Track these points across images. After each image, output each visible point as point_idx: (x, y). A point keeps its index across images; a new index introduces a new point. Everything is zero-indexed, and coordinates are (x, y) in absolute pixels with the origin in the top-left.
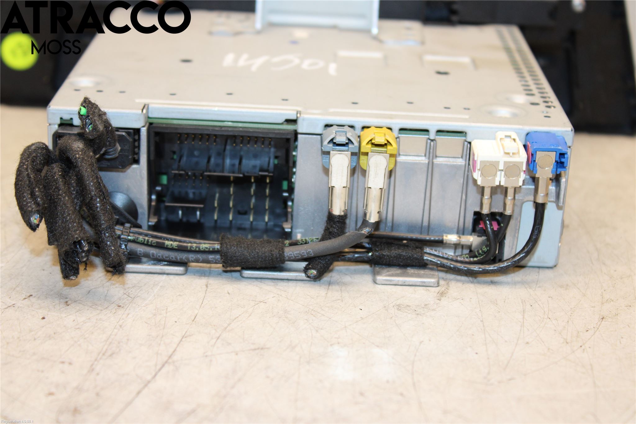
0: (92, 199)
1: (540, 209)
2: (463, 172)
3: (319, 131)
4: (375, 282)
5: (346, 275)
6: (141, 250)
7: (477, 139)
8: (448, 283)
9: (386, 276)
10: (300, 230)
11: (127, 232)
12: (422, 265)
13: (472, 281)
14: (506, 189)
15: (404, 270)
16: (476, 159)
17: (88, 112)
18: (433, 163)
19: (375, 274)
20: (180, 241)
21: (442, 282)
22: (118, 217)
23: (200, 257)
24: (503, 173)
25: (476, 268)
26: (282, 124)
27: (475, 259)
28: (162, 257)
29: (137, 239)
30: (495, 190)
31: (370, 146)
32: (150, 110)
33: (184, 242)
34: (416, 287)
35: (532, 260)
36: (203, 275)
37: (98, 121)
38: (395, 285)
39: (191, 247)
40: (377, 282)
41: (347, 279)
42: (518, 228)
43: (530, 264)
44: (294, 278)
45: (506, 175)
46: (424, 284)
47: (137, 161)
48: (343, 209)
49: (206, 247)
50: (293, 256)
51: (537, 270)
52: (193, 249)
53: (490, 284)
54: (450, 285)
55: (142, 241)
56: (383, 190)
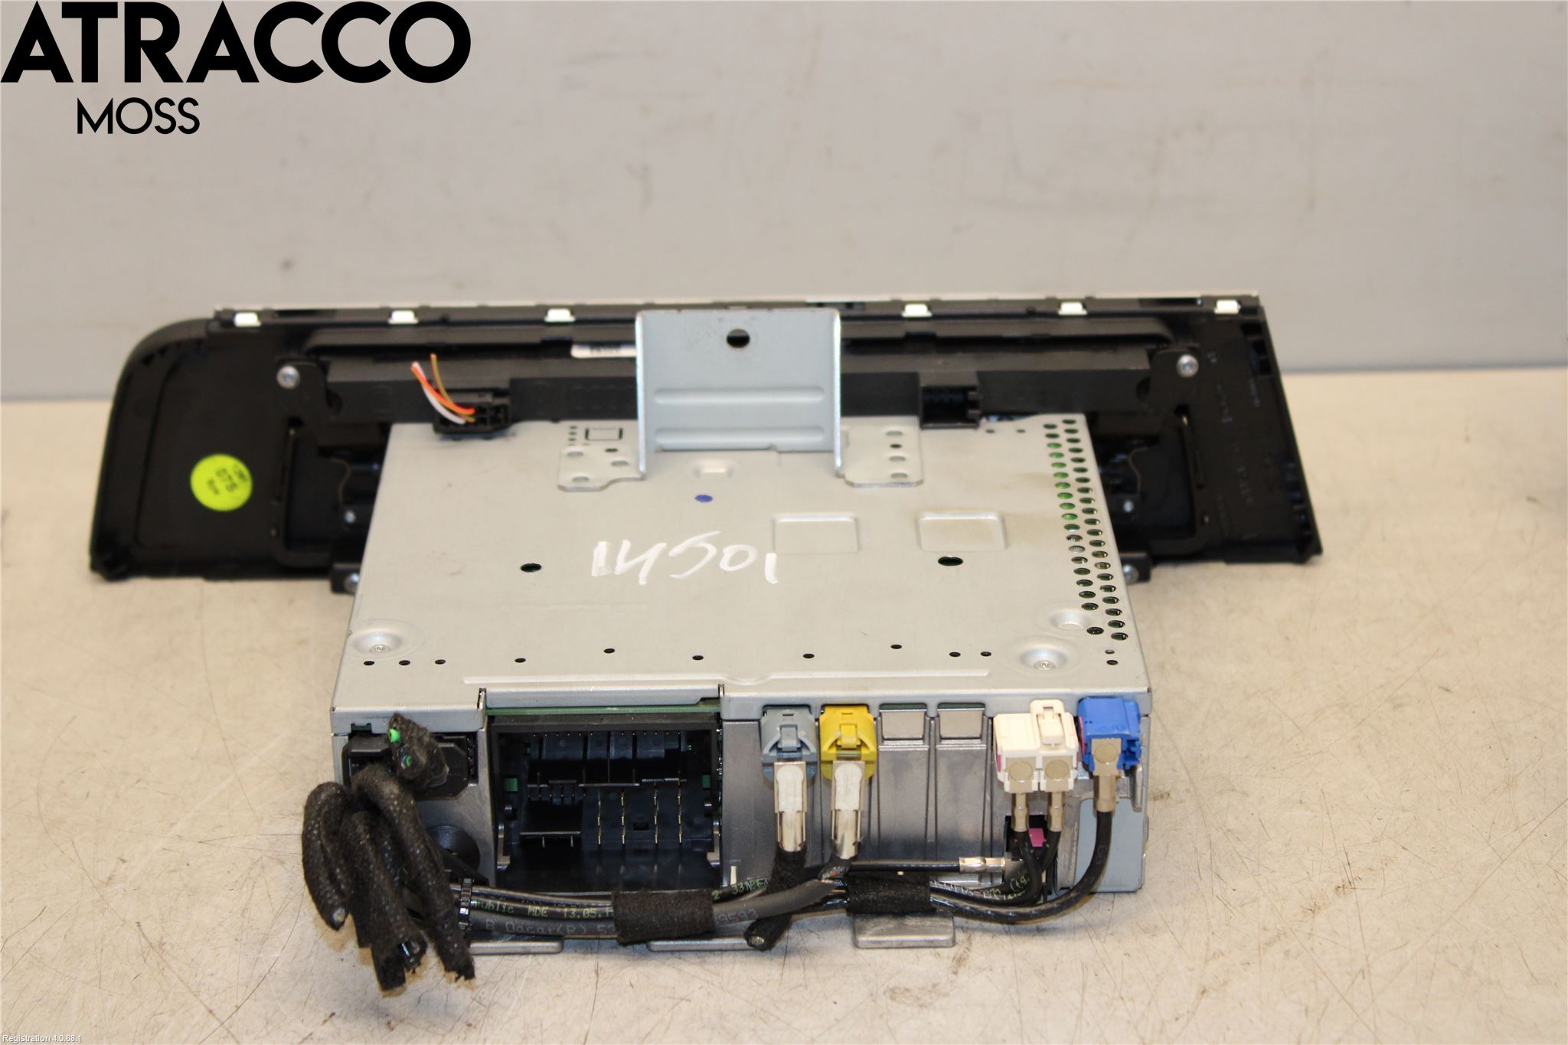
0: (419, 874)
1: (1104, 822)
2: (984, 761)
3: (755, 716)
4: (856, 945)
5: (811, 932)
6: (492, 921)
7: (1001, 713)
8: (970, 936)
9: (872, 935)
10: (735, 861)
11: (467, 896)
12: (928, 910)
13: (1007, 930)
14: (1049, 795)
15: (900, 921)
16: (999, 753)
17: (402, 738)
18: (935, 750)
19: (856, 931)
20: (550, 904)
21: (961, 936)
22: (450, 871)
23: (583, 927)
24: (1043, 773)
25: (1010, 911)
26: (696, 705)
27: (1010, 897)
28: (525, 928)
29: (485, 905)
30: (1031, 797)
31: (834, 751)
32: (488, 697)
33: (557, 905)
34: (920, 950)
35: (1103, 883)
36: (589, 950)
37: (419, 751)
38: (888, 948)
39: (569, 913)
40: (859, 945)
41: (813, 940)
42: (1075, 839)
43: (1100, 889)
44: (730, 947)
45: (1047, 775)
46: (931, 945)
47: (475, 778)
48: (799, 841)
49: (592, 912)
50: (726, 919)
51: (1110, 897)
52: (571, 917)
53: (1035, 935)
54: (973, 942)
55: (491, 907)
56: (859, 813)
